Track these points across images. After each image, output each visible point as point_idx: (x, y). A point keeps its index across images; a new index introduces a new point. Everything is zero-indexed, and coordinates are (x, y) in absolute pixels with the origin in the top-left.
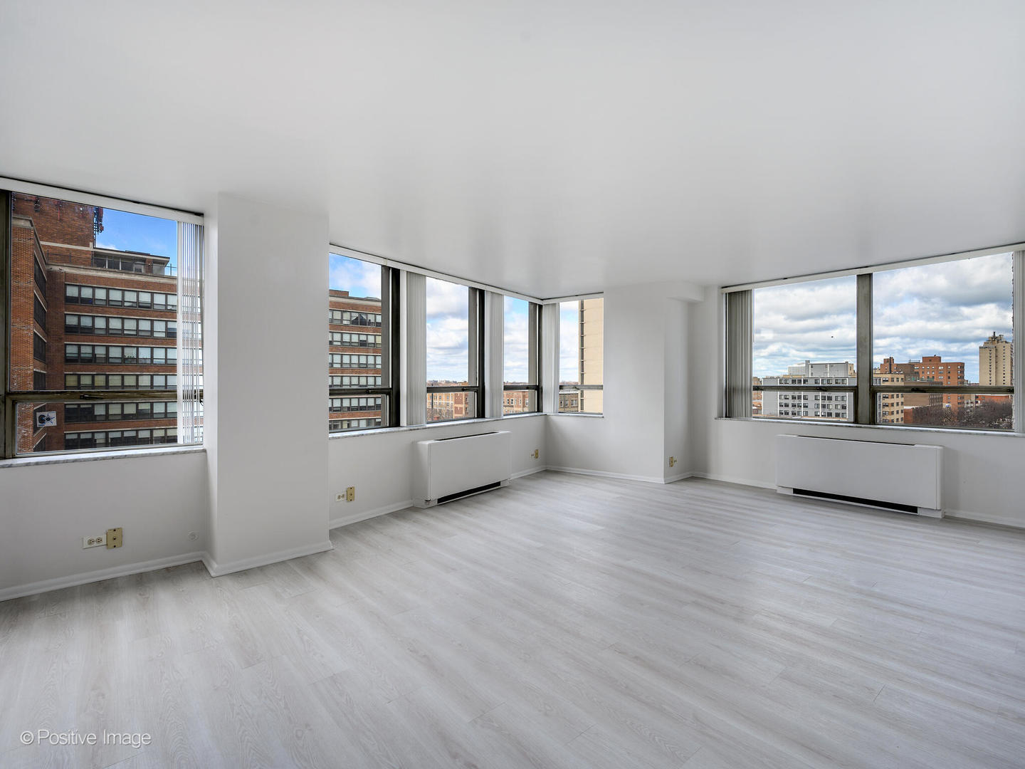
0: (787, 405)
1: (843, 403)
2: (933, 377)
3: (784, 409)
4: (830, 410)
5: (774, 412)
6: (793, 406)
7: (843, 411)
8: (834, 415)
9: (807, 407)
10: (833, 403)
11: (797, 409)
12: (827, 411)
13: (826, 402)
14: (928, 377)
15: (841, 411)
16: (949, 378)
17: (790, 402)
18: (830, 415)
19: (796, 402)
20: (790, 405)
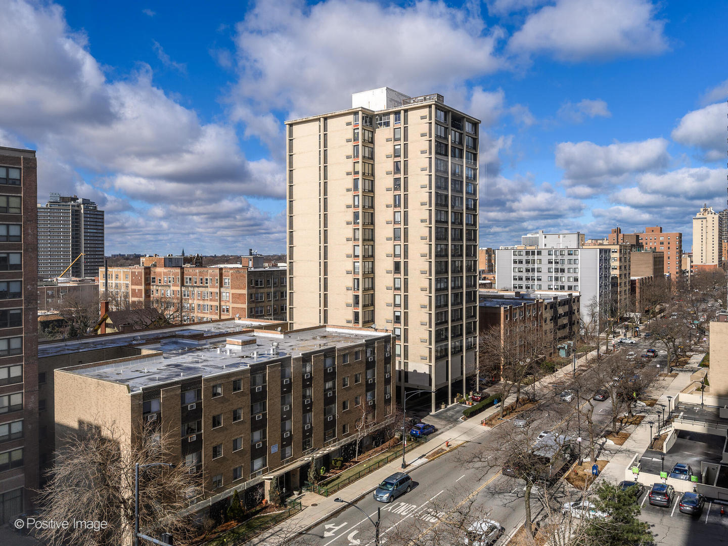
0: (521, 279)
1: (575, 275)
2: (655, 247)
3: (518, 283)
4: (563, 283)
5: (508, 286)
6: (526, 279)
7: (575, 284)
8: (566, 288)
9: (540, 280)
10: (566, 275)
11: (530, 283)
12: (559, 283)
13: (559, 275)
14: (651, 247)
15: (573, 284)
16: (669, 248)
17: (524, 275)
18: (562, 288)
19: (530, 274)
20: (524, 279)
